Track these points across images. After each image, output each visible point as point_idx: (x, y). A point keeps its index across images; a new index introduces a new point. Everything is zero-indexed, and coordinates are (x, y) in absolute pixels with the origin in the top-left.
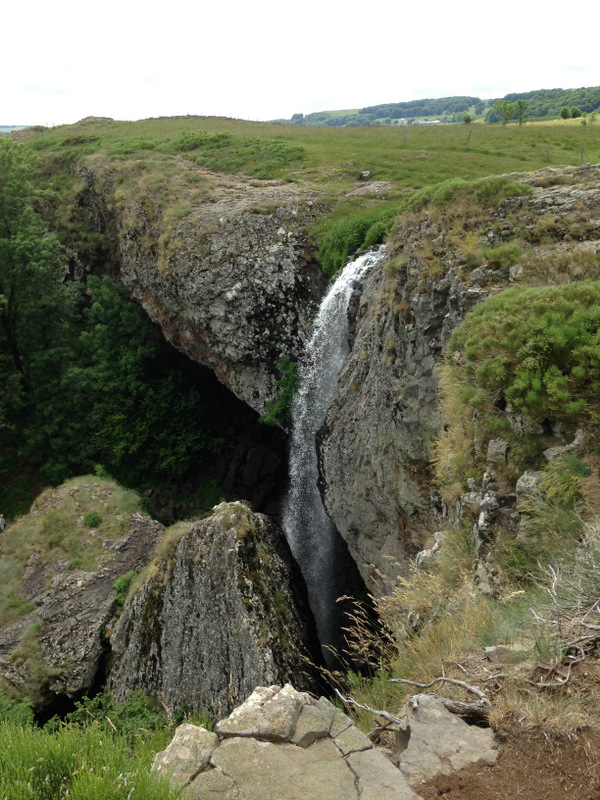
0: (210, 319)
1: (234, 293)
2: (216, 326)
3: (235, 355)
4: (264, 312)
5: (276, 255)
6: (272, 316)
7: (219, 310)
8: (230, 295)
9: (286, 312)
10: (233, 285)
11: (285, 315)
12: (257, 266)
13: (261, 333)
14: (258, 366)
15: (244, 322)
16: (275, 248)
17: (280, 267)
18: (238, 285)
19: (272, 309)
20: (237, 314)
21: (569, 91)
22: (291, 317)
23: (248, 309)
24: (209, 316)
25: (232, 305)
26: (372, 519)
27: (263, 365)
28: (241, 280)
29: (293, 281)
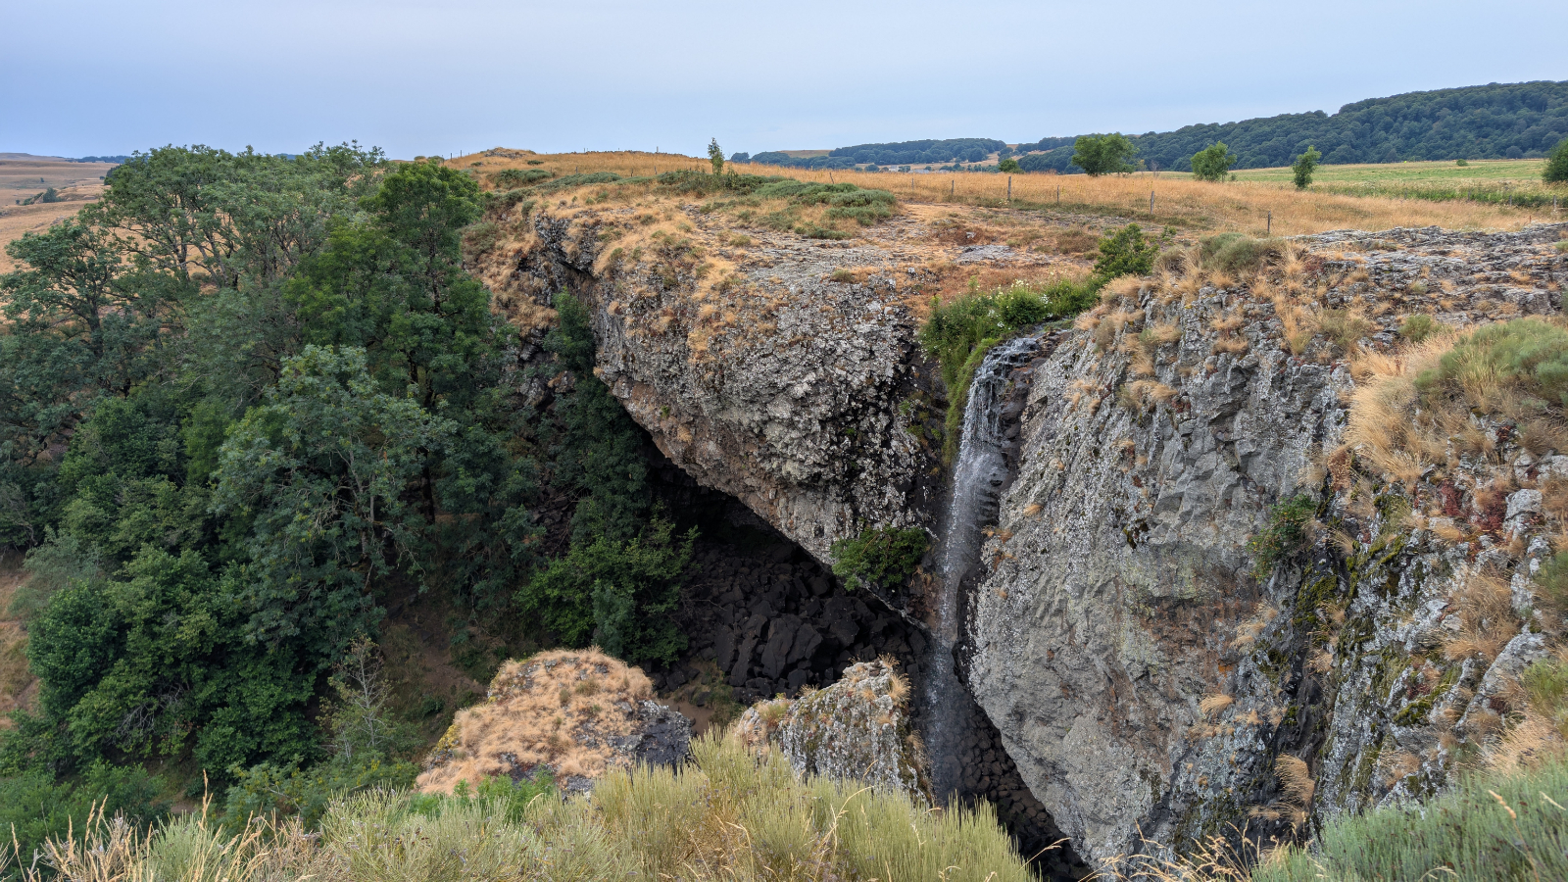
0: (765, 423)
1: (806, 387)
2: (773, 432)
3: (797, 473)
4: (843, 415)
5: (867, 336)
6: (855, 420)
7: (782, 410)
8: (799, 390)
9: (876, 414)
10: (805, 374)
11: (873, 420)
12: (839, 351)
13: (838, 444)
14: (826, 490)
15: (817, 427)
16: (865, 328)
17: (872, 352)
18: (812, 377)
19: (855, 411)
20: (806, 417)
22: (884, 420)
23: (824, 409)
24: (766, 418)
25: (802, 402)
26: (1054, 695)
27: (834, 490)
28: (815, 370)
29: (890, 373)
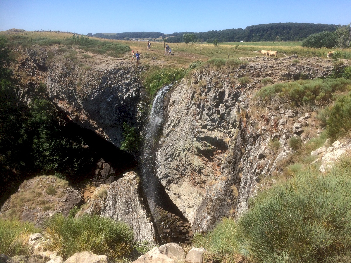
0: (99, 109)
1: (111, 99)
2: (102, 112)
7: (104, 106)
8: (109, 100)
10: (110, 96)
12: (120, 89)
13: (120, 114)
15: (114, 110)
18: (112, 96)
20: (111, 107)
21: (196, 33)
23: (116, 105)
25: (109, 103)
26: (178, 177)
28: (113, 94)
29: (134, 95)
